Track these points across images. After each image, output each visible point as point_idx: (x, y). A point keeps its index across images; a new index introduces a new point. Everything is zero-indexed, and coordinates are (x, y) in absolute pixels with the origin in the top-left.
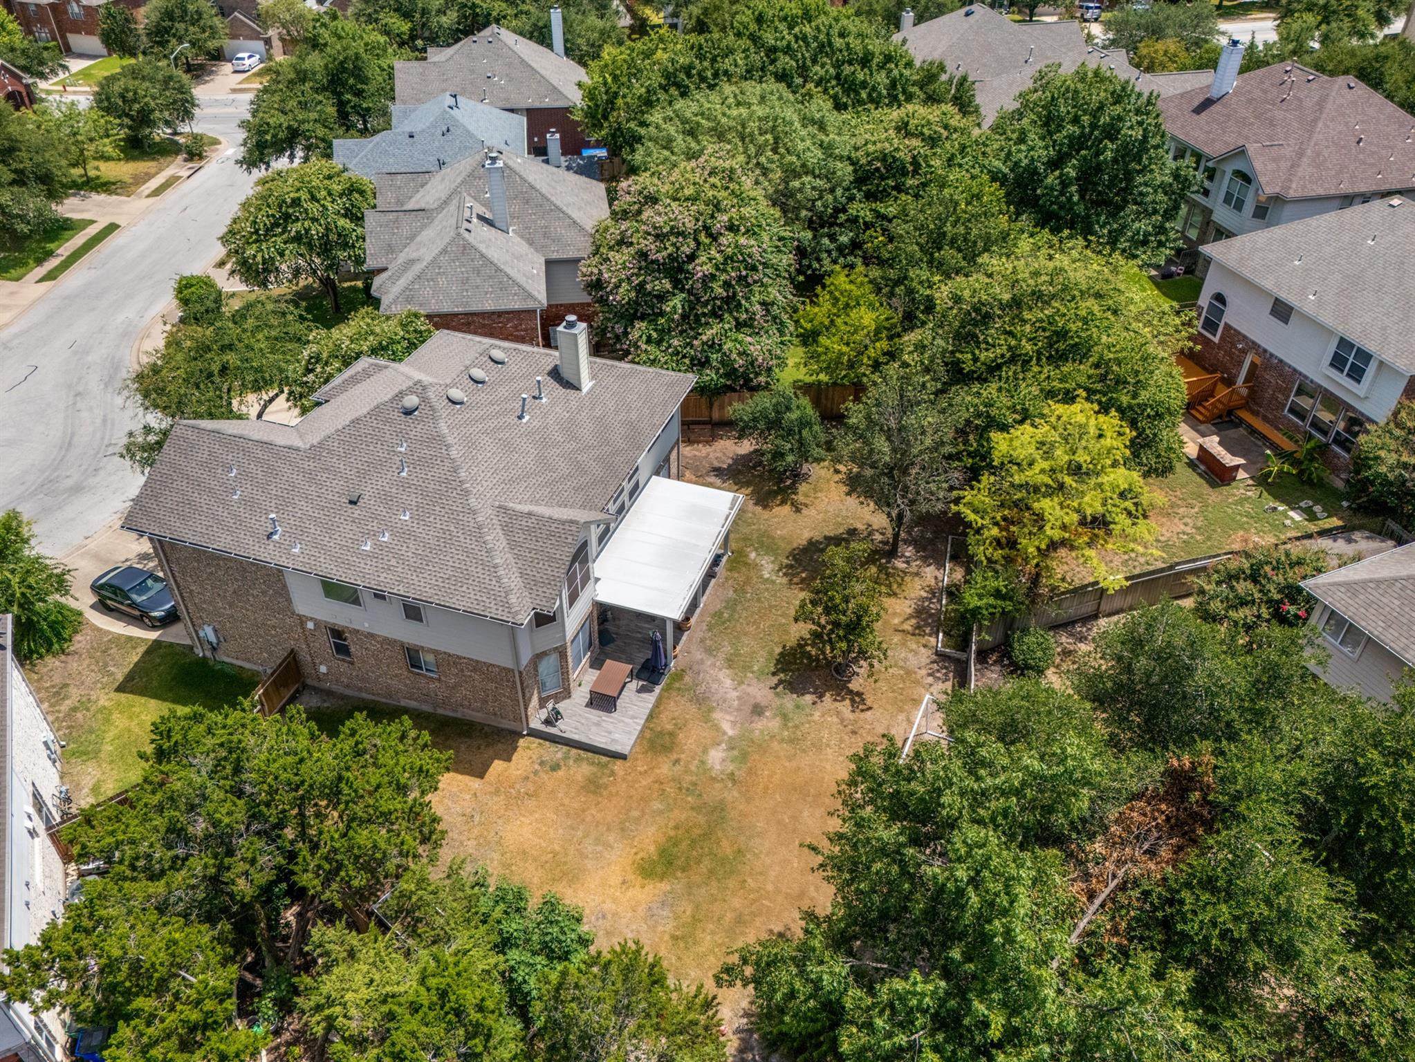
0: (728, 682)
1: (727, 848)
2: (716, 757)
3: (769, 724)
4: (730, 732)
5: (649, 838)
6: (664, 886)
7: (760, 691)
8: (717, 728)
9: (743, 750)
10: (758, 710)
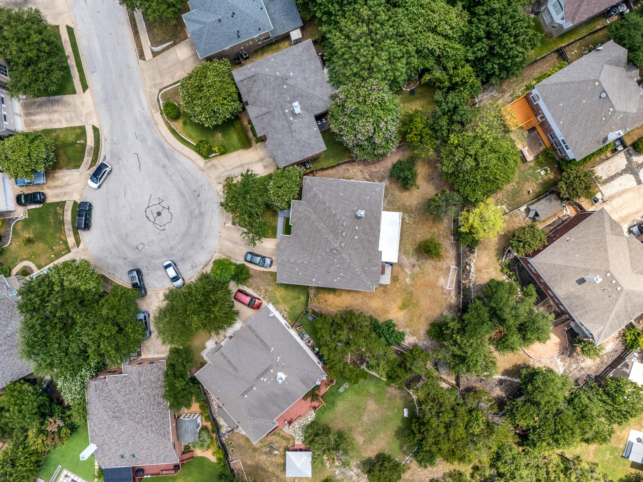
0: (405, 259)
1: (415, 301)
2: (408, 280)
3: (417, 269)
4: (409, 273)
5: (399, 302)
6: (405, 311)
7: (413, 260)
8: (406, 273)
9: (413, 277)
10: (414, 266)
